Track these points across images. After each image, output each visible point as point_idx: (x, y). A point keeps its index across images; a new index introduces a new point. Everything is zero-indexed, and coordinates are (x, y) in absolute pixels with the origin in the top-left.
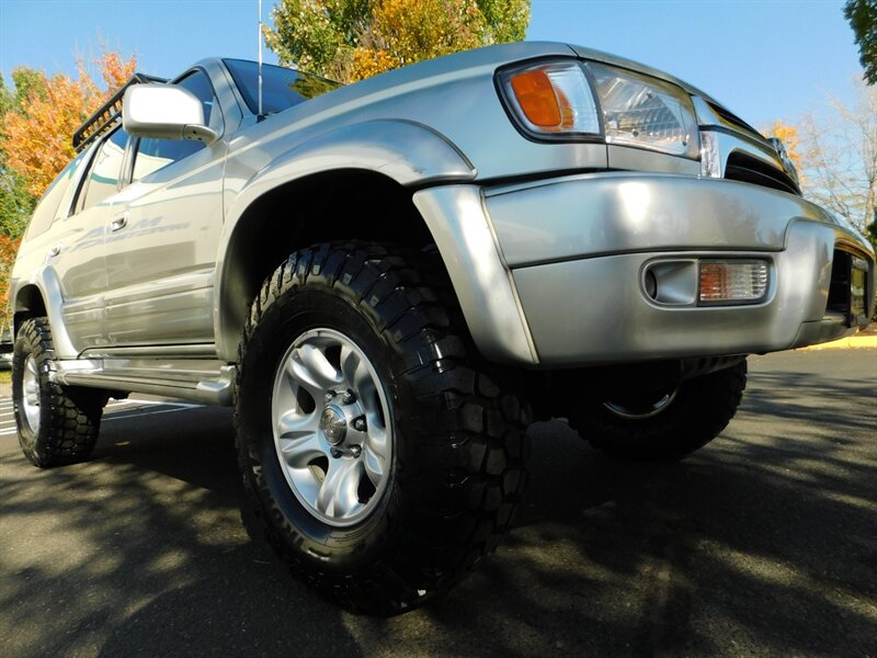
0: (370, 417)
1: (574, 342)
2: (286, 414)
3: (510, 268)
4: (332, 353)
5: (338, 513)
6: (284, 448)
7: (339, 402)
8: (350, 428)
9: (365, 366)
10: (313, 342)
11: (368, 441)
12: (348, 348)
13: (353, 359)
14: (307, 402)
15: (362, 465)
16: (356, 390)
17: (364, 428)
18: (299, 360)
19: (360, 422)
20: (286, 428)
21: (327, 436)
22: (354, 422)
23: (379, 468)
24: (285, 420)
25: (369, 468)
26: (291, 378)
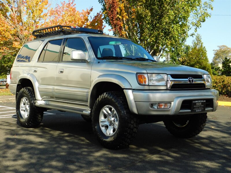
0: (116, 119)
1: (143, 112)
2: (102, 118)
3: (135, 101)
4: (110, 109)
5: (110, 134)
6: (101, 124)
7: (111, 117)
8: (112, 121)
9: (115, 112)
10: (107, 107)
11: (115, 123)
12: (113, 109)
13: (114, 111)
14: (105, 116)
15: (114, 127)
16: (114, 115)
17: (115, 121)
18: (105, 110)
19: (114, 120)
20: (102, 121)
21: (109, 122)
22: (113, 120)
23: (116, 127)
24: (101, 119)
25: (115, 127)
26: (103, 112)
